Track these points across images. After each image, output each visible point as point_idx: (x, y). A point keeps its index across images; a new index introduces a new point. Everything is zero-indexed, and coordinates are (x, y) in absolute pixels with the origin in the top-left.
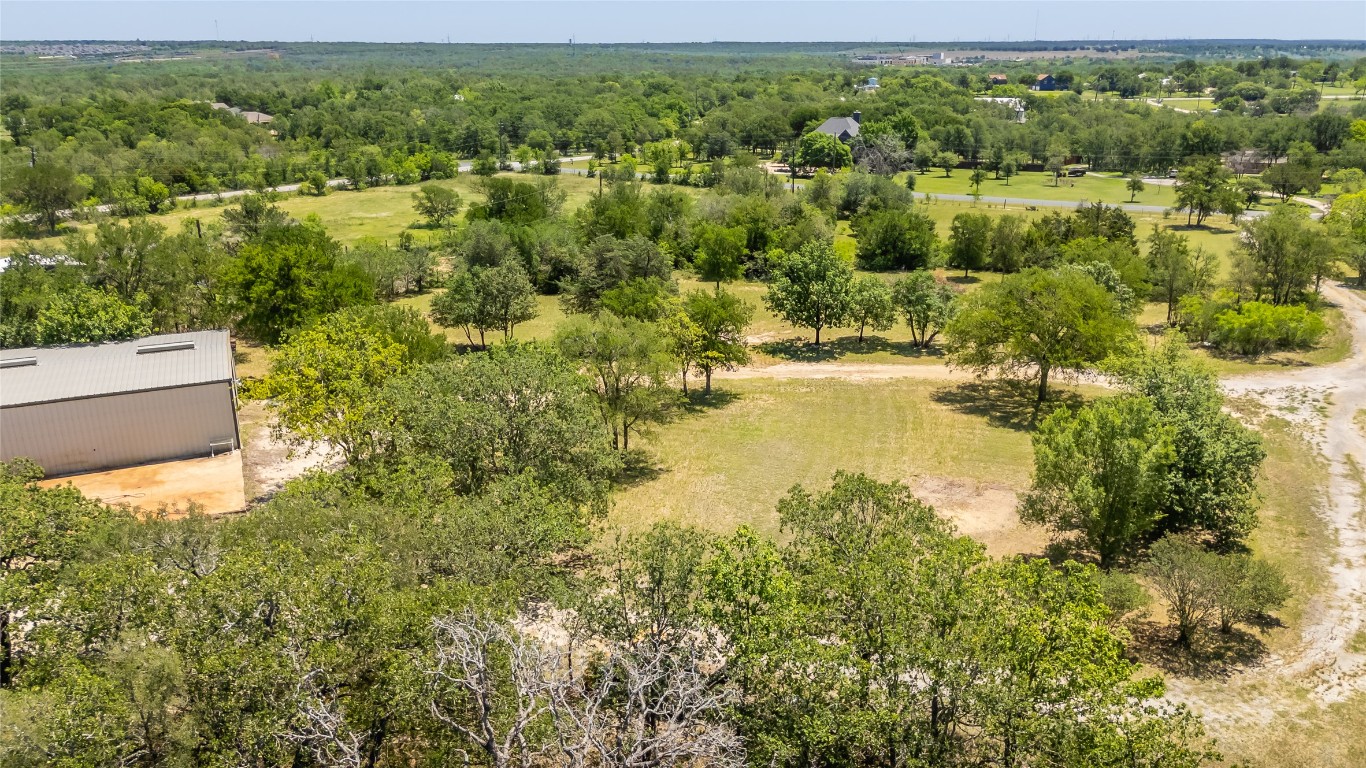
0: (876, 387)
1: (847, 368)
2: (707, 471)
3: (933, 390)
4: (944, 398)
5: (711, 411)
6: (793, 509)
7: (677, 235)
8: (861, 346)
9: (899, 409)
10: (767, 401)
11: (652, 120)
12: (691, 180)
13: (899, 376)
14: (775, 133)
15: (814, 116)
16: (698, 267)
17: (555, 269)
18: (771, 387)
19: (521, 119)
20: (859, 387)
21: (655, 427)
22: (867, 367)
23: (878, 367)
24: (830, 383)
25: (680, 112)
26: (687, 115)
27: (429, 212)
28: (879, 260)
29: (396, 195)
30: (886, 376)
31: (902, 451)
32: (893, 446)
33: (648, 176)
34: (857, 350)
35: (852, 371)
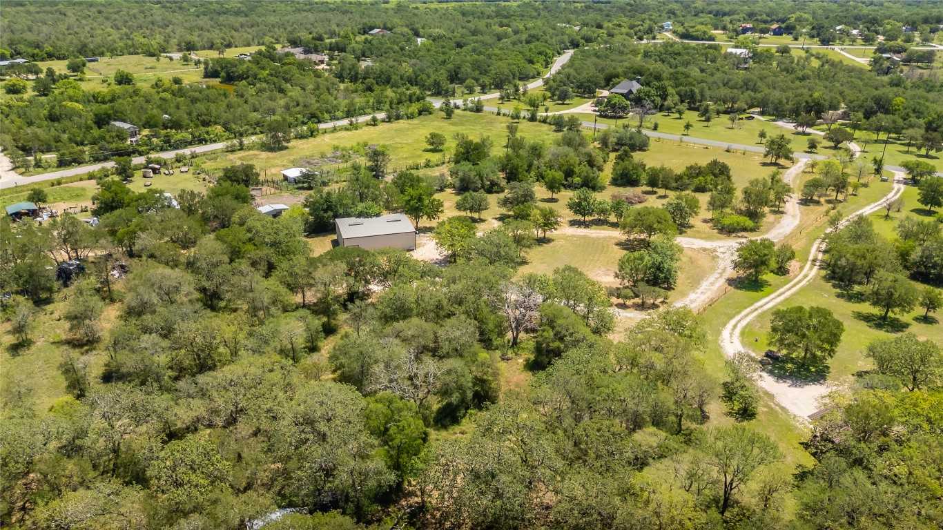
0: (598, 239)
1: (592, 231)
2: (542, 263)
3: (616, 241)
4: (619, 244)
5: (545, 245)
6: (556, 272)
7: (538, 168)
8: (599, 223)
9: (603, 247)
10: (562, 242)
11: (529, 66)
12: (548, 121)
13: (607, 235)
14: (595, 85)
15: (617, 76)
16: (546, 183)
17: (491, 184)
18: (565, 237)
19: (459, 68)
20: (593, 239)
21: (528, 250)
22: (598, 231)
23: (602, 231)
24: (585, 237)
25: (545, 56)
26: (549, 57)
27: (432, 144)
28: (619, 182)
29: (411, 126)
30: (603, 235)
31: (598, 260)
32: (596, 258)
33: (527, 116)
34: (597, 225)
35: (594, 232)
